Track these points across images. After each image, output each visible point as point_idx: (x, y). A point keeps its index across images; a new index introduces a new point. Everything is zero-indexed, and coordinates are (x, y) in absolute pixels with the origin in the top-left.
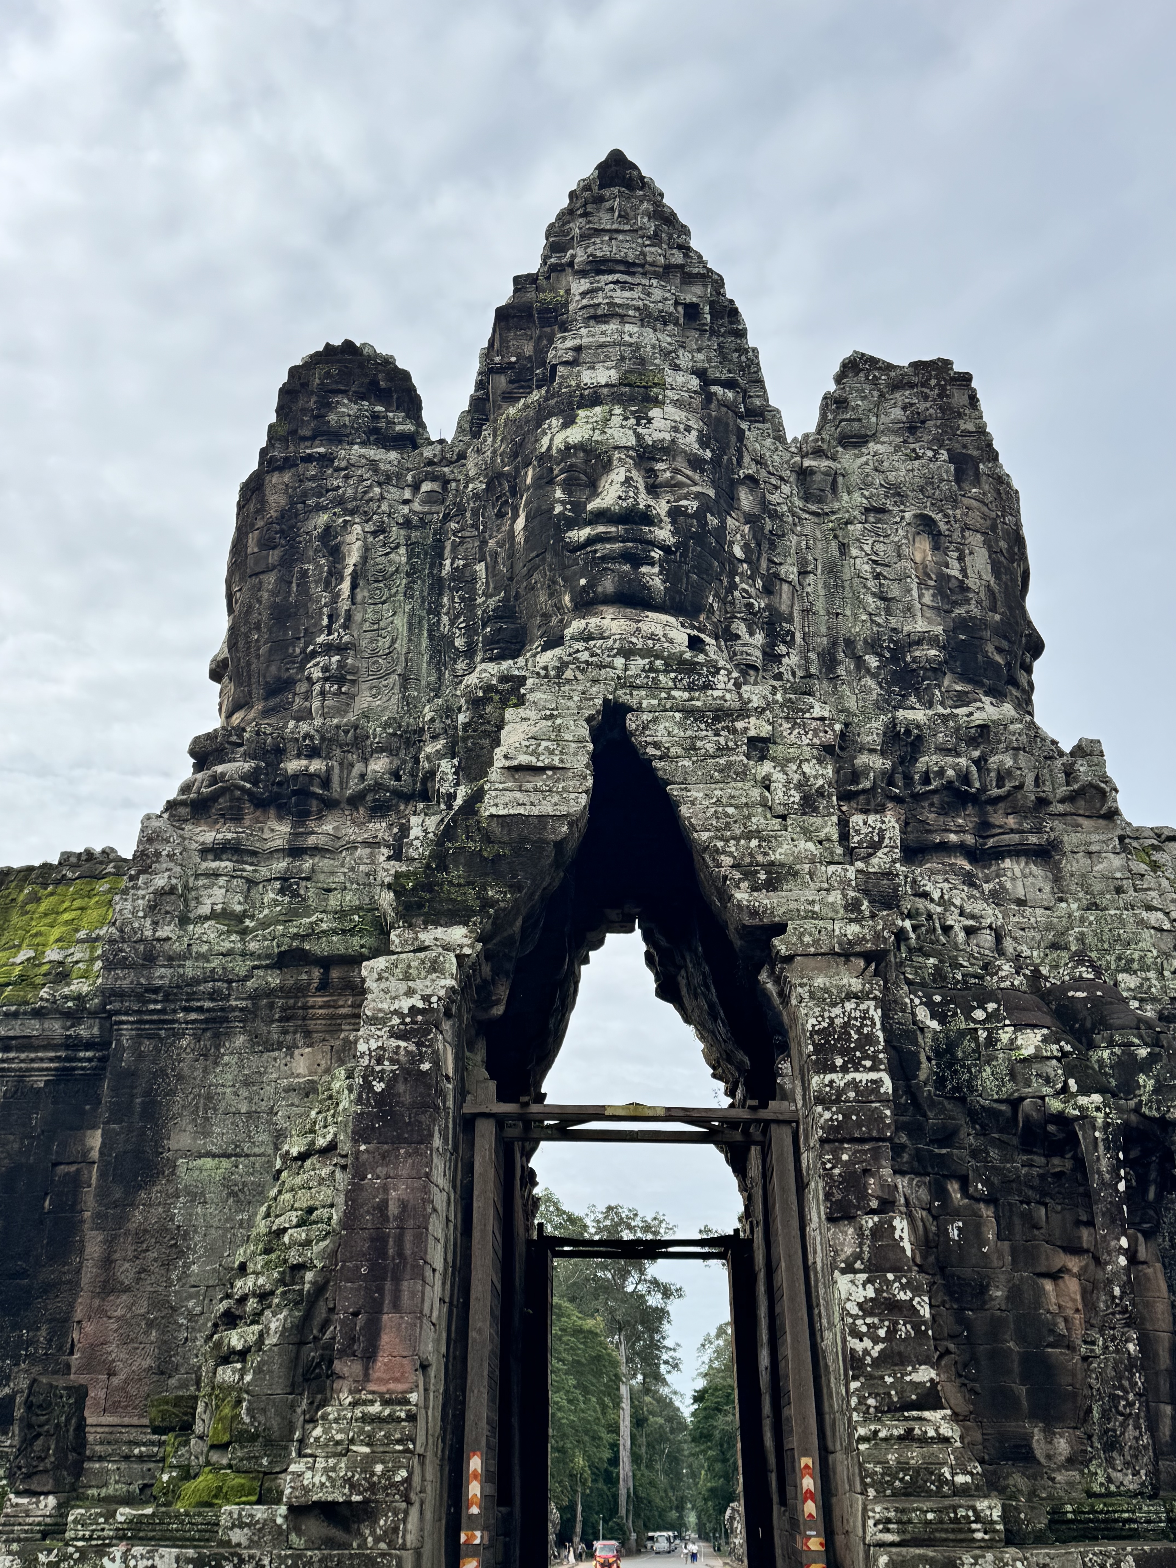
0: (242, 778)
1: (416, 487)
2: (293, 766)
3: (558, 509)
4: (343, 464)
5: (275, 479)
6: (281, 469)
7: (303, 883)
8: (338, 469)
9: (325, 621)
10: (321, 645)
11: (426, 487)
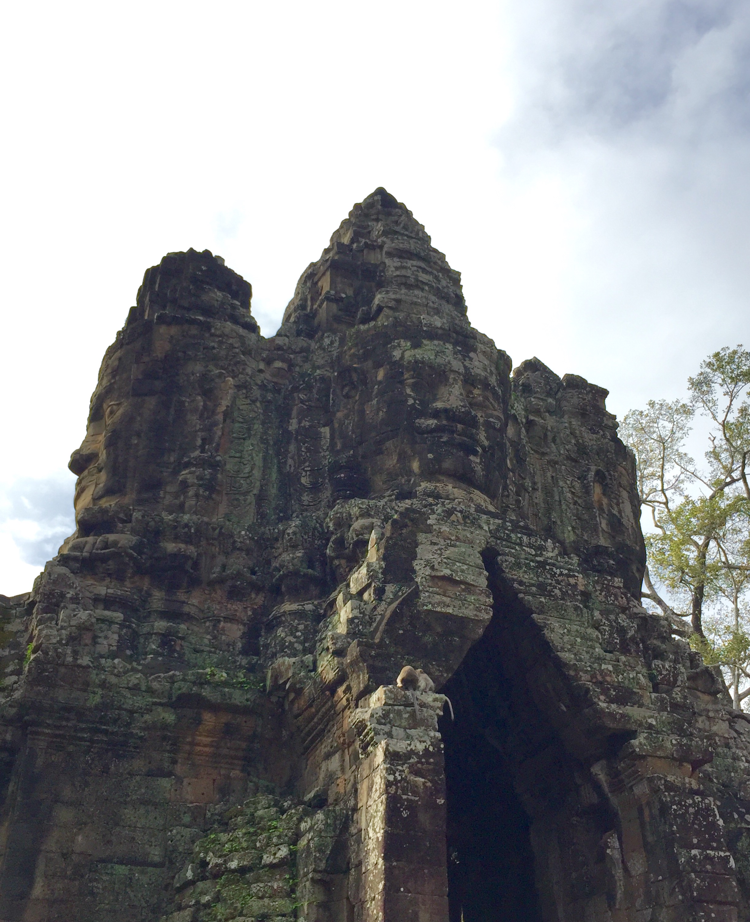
0: (131, 548)
1: (269, 362)
2: (171, 547)
3: (411, 402)
4: (218, 333)
5: (163, 329)
6: (169, 324)
7: (179, 642)
8: (212, 335)
9: (199, 442)
10: (195, 459)
11: (278, 364)
